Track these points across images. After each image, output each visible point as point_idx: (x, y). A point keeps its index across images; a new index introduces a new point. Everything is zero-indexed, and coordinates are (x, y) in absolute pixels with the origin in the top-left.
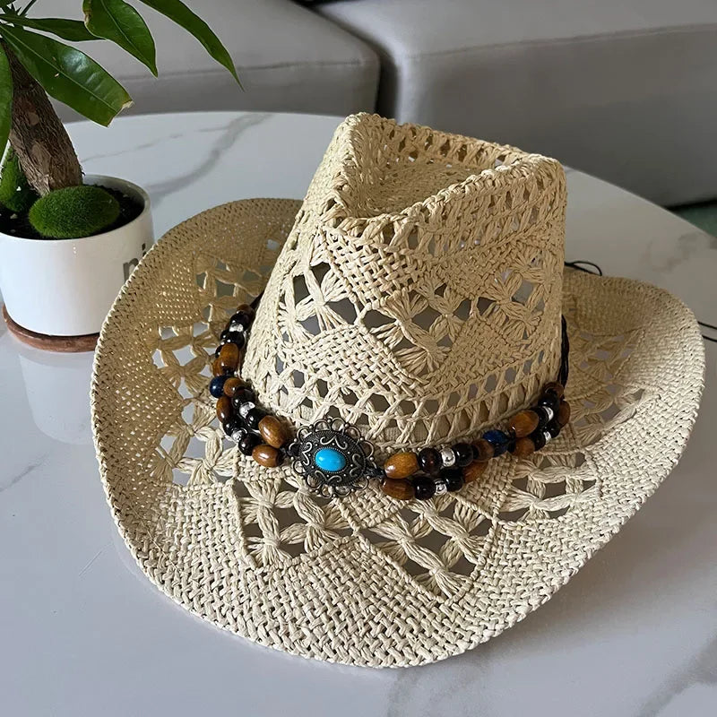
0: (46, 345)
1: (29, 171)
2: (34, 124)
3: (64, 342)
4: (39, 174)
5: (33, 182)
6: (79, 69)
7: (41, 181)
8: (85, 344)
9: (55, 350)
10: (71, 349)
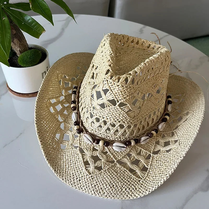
0: (20, 96)
1: (13, 47)
2: (14, 33)
3: (26, 95)
4: (16, 48)
5: (14, 49)
6: (29, 21)
7: (17, 49)
8: (32, 95)
9: (23, 97)
10: (28, 97)
